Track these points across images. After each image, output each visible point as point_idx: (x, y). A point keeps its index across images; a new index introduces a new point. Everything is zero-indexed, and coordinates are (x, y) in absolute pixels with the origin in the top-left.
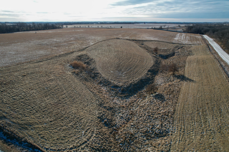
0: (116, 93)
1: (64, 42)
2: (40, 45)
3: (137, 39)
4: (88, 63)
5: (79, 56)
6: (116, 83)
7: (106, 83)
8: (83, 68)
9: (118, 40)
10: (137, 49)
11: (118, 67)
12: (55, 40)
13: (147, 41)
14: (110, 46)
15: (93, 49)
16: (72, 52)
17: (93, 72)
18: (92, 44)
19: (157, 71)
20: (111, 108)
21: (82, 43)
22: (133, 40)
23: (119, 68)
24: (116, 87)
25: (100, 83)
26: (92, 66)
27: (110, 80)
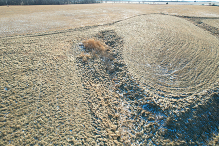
1: (93, 14)
4: (111, 44)
5: (103, 32)
9: (163, 15)
14: (150, 21)
15: (126, 24)
17: (115, 60)
18: (127, 18)
21: (114, 17)
22: (185, 17)
26: (116, 50)
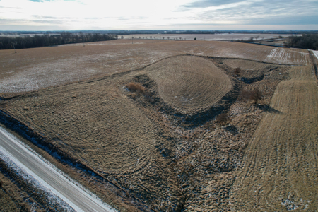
0: (179, 122)
1: (120, 58)
2: (90, 61)
3: (215, 56)
4: (147, 86)
5: (137, 77)
6: (180, 110)
7: (167, 110)
8: (141, 91)
9: (188, 57)
10: (212, 70)
11: (185, 91)
12: (108, 55)
13: (227, 58)
14: (176, 64)
15: (154, 68)
16: (129, 72)
17: (154, 96)
18: (154, 61)
19: (235, 99)
20: (171, 139)
21: (141, 61)
22: (209, 57)
23: (185, 93)
24: (180, 115)
25: (161, 109)
26: (152, 90)
27: (172, 107)
